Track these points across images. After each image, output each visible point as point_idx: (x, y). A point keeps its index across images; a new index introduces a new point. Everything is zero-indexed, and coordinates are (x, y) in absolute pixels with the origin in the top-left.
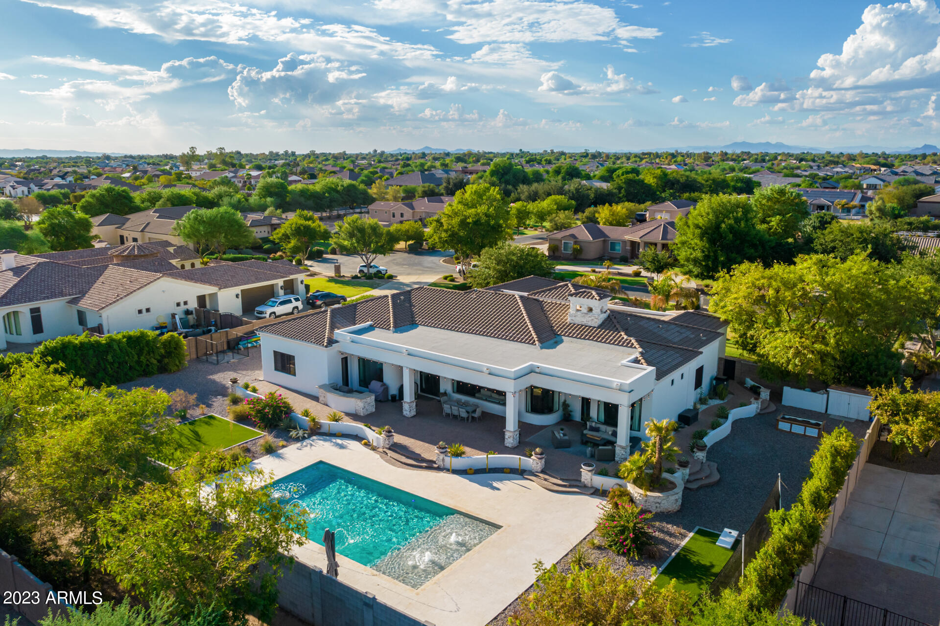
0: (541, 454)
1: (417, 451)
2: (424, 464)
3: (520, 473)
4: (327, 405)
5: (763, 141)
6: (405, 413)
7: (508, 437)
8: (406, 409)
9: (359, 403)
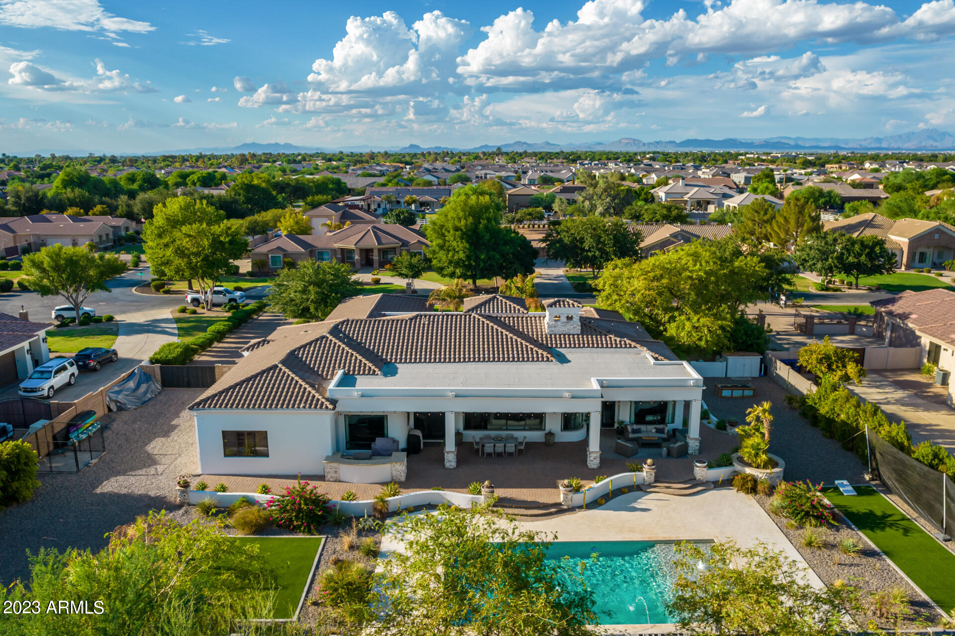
0: (653, 465)
1: (530, 499)
2: (553, 510)
3: (640, 489)
4: (340, 481)
5: (273, 142)
6: (447, 465)
7: (594, 458)
8: (450, 459)
9: (398, 468)
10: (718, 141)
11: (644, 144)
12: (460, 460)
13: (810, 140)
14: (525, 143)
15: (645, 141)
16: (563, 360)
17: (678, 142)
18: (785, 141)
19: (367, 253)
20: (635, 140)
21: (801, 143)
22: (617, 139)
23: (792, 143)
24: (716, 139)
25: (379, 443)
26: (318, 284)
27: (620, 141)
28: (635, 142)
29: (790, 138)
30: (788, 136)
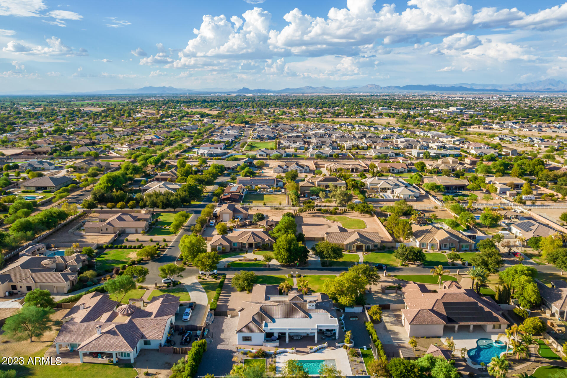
0: (328, 343)
1: (302, 350)
2: (307, 353)
3: (324, 348)
4: (266, 347)
6: (287, 343)
7: (316, 342)
8: (287, 341)
9: (277, 344)
10: (425, 86)
11: (381, 88)
12: (289, 341)
13: (480, 85)
14: (311, 87)
15: (382, 86)
16: (311, 317)
17: (401, 86)
18: (465, 86)
19: (251, 245)
20: (376, 85)
21: (474, 87)
22: (365, 85)
23: (469, 87)
24: (424, 85)
25: (273, 337)
26: (247, 280)
27: (367, 86)
28: (376, 86)
29: (467, 84)
30: (467, 83)
